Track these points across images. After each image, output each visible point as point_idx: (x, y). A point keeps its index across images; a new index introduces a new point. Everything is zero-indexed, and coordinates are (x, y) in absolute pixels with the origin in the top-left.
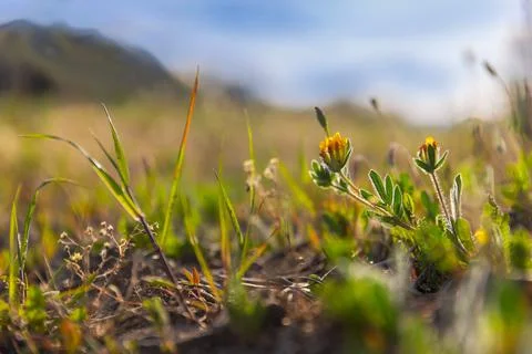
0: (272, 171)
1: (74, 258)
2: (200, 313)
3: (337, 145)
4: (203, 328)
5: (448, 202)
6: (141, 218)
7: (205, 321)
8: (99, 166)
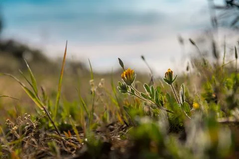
0: (102, 84)
1: (13, 129)
2: (73, 150)
3: (129, 73)
4: (74, 155)
5: (179, 97)
6: (44, 108)
7: (75, 153)
8: (24, 85)
